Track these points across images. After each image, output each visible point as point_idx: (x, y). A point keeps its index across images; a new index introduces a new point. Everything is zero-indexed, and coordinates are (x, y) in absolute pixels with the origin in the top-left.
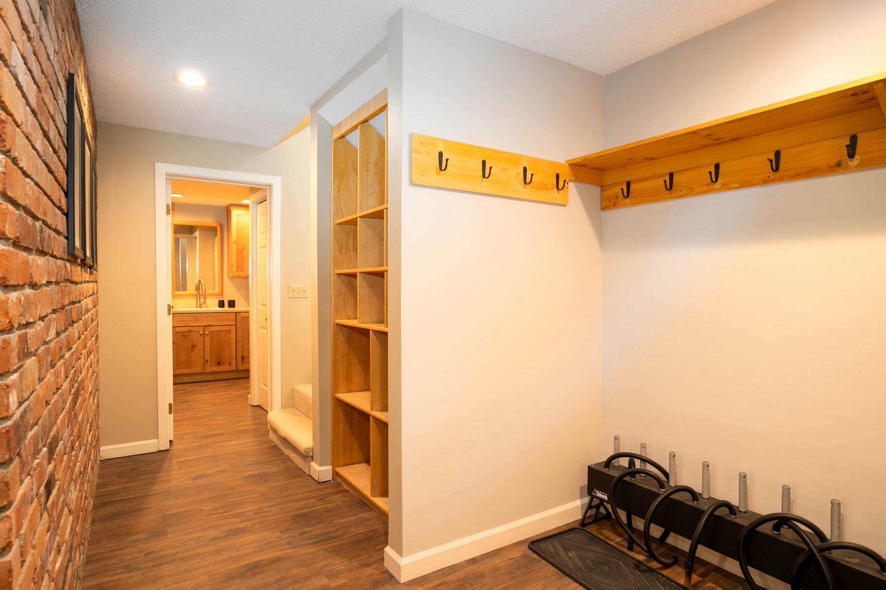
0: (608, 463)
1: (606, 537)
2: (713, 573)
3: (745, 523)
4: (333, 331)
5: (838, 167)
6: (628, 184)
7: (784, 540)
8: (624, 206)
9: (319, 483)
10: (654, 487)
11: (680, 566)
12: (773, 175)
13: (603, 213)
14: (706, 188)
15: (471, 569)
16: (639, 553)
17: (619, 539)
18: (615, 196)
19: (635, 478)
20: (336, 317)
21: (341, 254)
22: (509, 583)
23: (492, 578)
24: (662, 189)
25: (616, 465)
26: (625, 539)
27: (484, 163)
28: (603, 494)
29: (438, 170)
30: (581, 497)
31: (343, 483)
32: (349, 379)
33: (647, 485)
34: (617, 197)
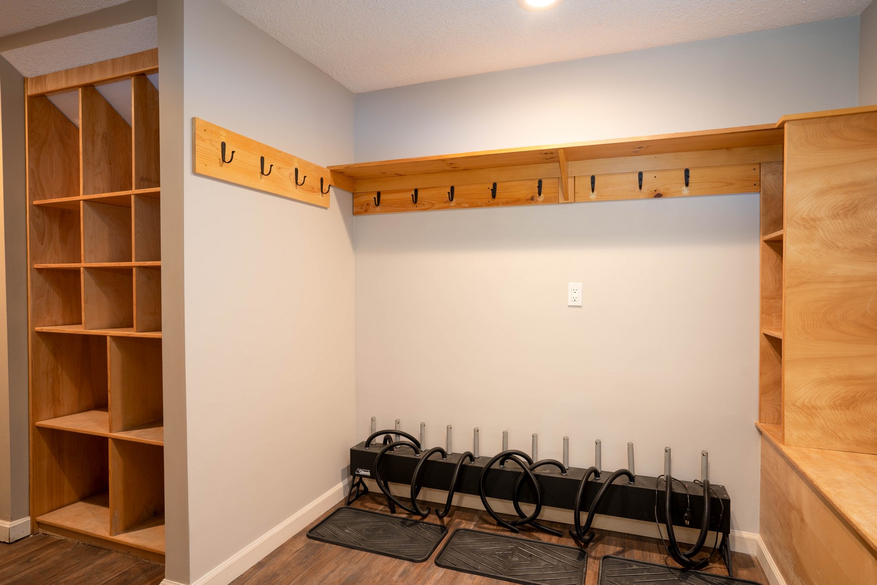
0: (368, 443)
1: (370, 508)
2: (456, 512)
3: (483, 466)
4: (32, 342)
5: (531, 200)
6: (379, 194)
7: (508, 470)
8: (374, 213)
9: (10, 543)
10: (410, 454)
11: (433, 514)
12: (491, 202)
13: (355, 218)
14: (444, 205)
15: (260, 573)
16: (401, 513)
17: (381, 507)
18: (366, 203)
19: (393, 450)
20: (36, 324)
21: (42, 244)
22: (305, 572)
23: (287, 574)
24: (408, 202)
25: (374, 443)
26: (386, 505)
27: (262, 159)
28: (365, 471)
29: (221, 161)
30: (343, 479)
31: (53, 534)
32: (55, 401)
33: (405, 454)
34: (368, 204)
